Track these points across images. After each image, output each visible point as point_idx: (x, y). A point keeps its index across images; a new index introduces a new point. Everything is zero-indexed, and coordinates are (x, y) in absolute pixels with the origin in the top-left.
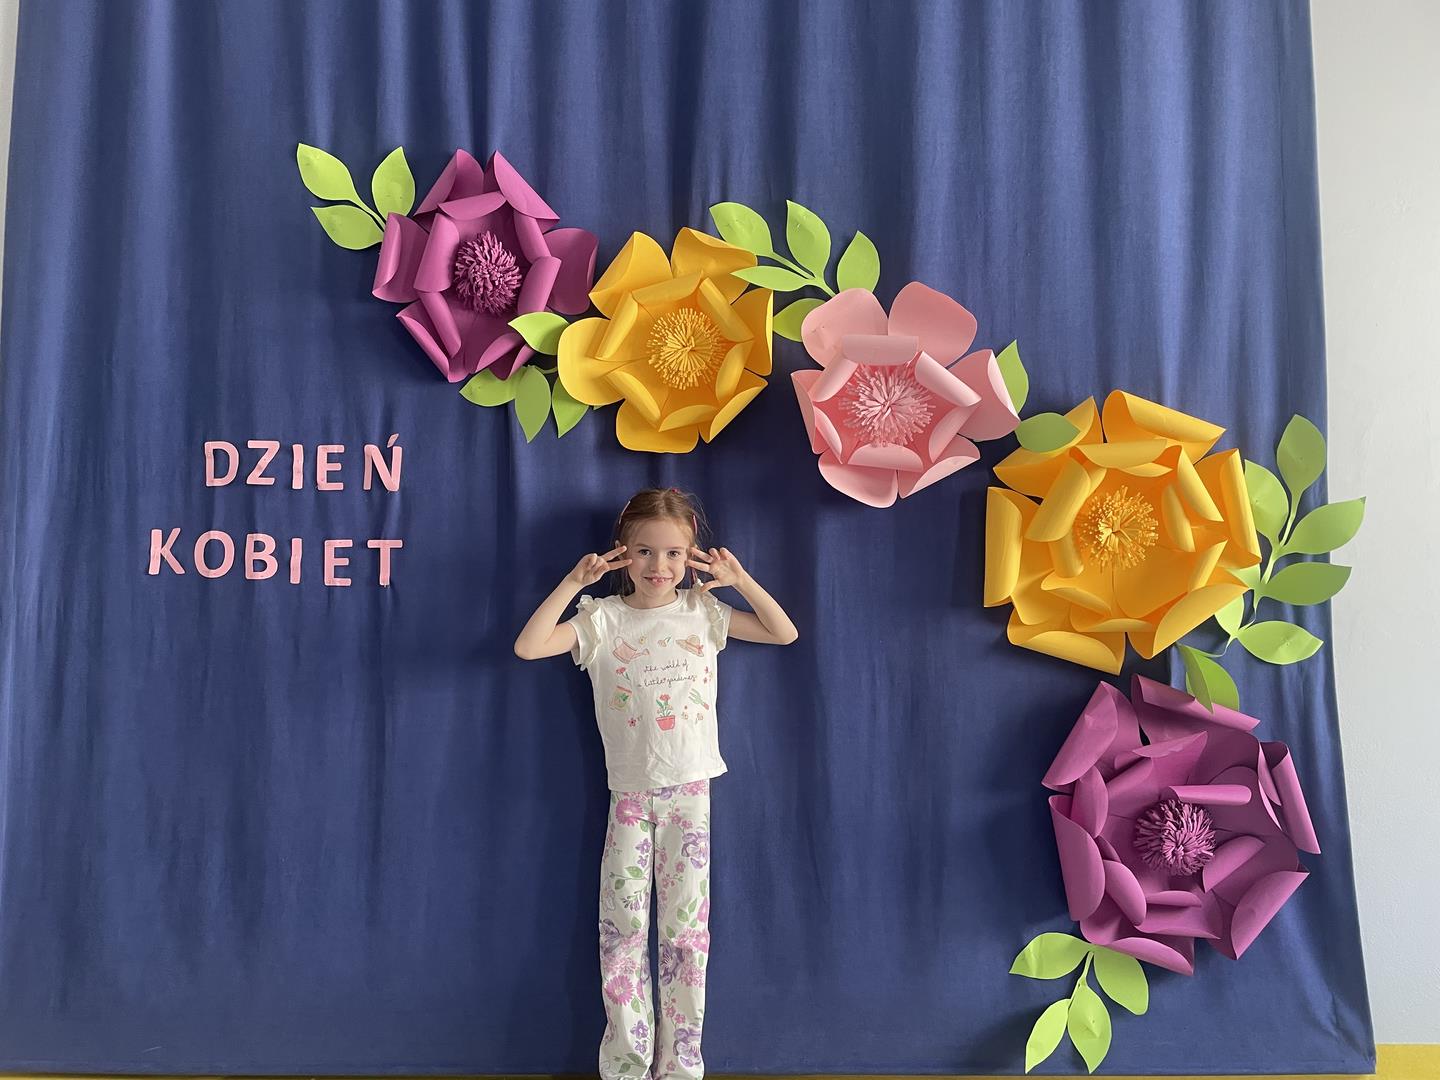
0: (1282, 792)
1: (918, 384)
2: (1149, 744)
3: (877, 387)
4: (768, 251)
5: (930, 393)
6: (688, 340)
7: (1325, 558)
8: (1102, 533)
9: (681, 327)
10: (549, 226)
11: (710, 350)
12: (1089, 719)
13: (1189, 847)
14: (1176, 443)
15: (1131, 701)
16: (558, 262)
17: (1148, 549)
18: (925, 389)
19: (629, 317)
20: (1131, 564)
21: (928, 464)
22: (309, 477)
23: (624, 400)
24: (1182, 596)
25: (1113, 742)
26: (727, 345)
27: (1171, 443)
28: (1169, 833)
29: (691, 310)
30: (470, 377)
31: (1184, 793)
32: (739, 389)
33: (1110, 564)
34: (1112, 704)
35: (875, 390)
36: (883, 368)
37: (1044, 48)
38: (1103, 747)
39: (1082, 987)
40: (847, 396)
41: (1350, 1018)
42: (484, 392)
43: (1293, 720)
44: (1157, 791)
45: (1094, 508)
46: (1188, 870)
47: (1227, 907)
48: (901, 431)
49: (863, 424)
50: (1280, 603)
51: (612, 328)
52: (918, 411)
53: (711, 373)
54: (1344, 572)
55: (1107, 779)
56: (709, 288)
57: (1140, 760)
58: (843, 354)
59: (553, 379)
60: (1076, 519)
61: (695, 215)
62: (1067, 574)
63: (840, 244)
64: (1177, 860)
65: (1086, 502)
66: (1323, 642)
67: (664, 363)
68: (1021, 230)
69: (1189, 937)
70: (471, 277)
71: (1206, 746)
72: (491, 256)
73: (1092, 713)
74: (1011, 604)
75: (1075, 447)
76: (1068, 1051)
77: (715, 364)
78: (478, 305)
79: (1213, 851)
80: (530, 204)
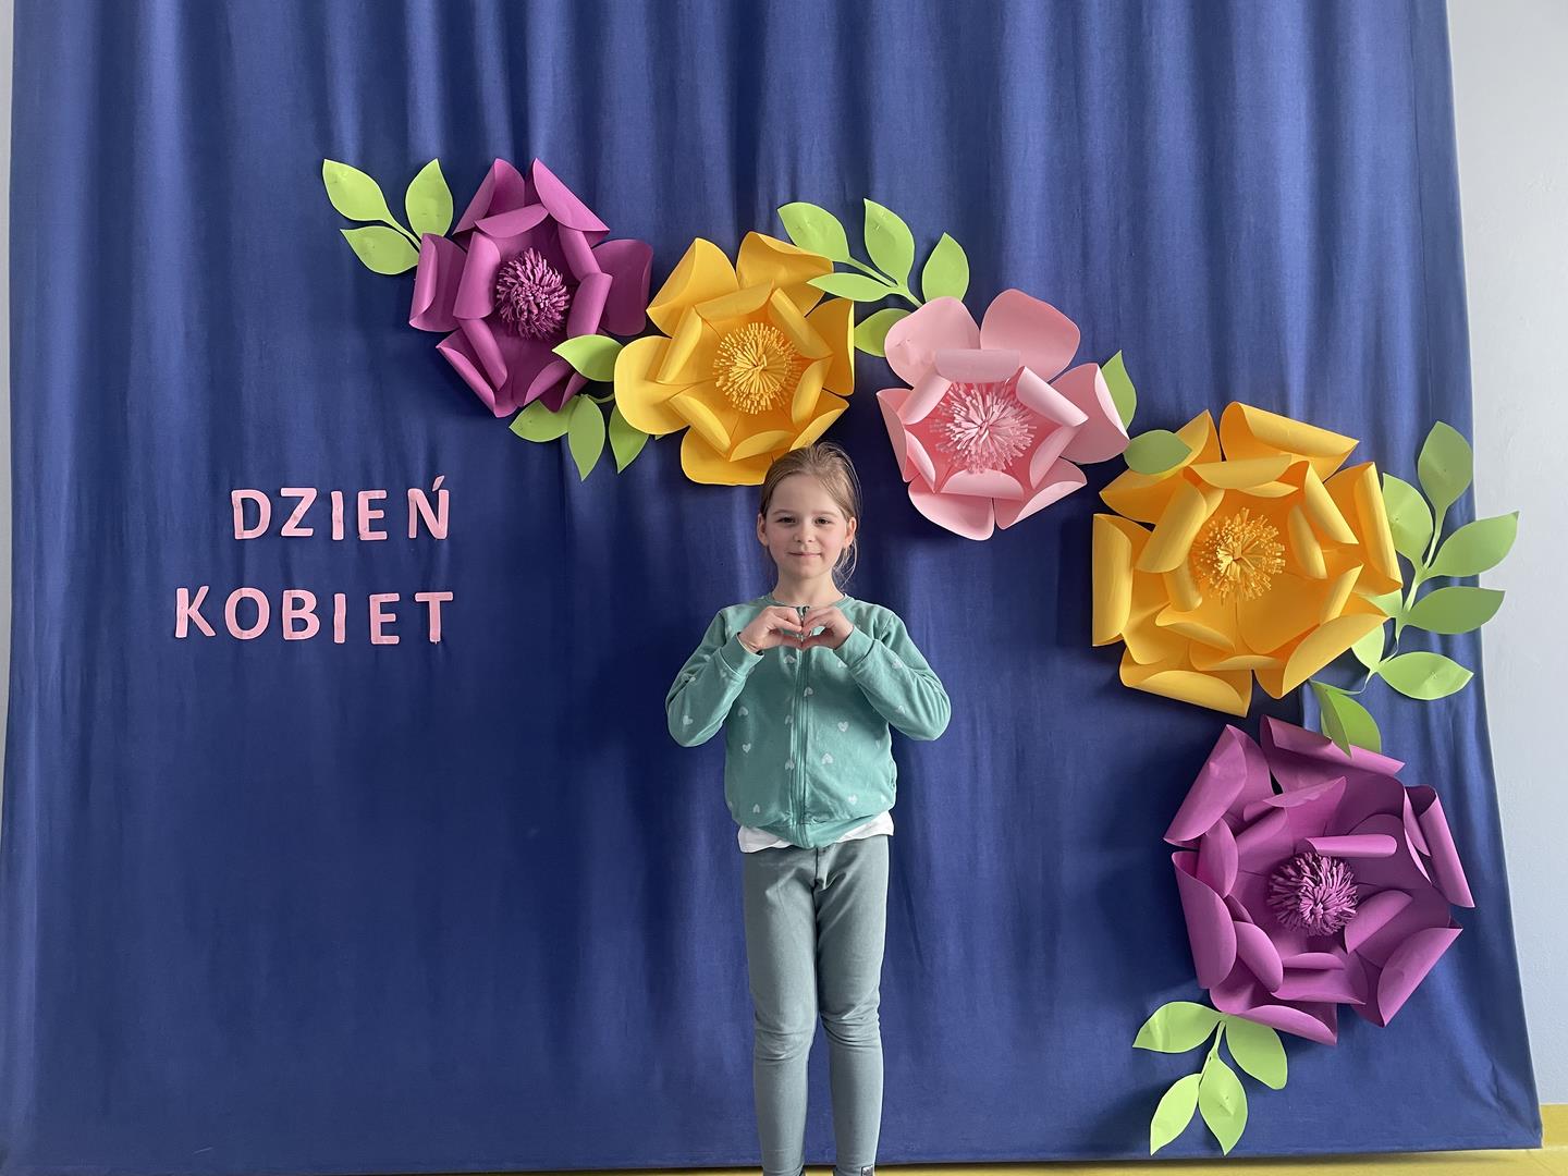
0: (1431, 843)
1: (1018, 402)
2: (1281, 792)
3: (973, 405)
4: (845, 257)
5: (1031, 412)
6: (760, 359)
7: (1472, 581)
8: (1222, 562)
9: (751, 344)
10: (597, 239)
11: (784, 370)
12: (1215, 767)
13: (1328, 904)
14: (1302, 458)
15: (1259, 744)
16: (609, 278)
17: (1274, 578)
18: (1025, 408)
19: (693, 335)
20: (1256, 594)
21: (1031, 492)
22: (349, 526)
23: (689, 427)
24: (1315, 628)
25: (1243, 791)
26: (802, 363)
27: (1296, 459)
28: (1307, 890)
29: (762, 325)
30: (519, 410)
31: (1321, 845)
32: (818, 412)
33: (1232, 594)
34: (1240, 749)
35: (971, 408)
36: (979, 385)
37: (1145, 21)
38: (1231, 797)
39: (1213, 1060)
40: (940, 417)
41: (1512, 1087)
42: (535, 427)
43: (1442, 761)
44: (1291, 844)
45: (1211, 534)
46: (1328, 929)
47: (1372, 969)
48: (999, 455)
49: (958, 448)
50: (1425, 631)
51: (673, 348)
52: (1018, 433)
53: (785, 394)
54: (1497, 597)
55: (1236, 834)
56: (782, 301)
57: (1271, 812)
58: (933, 372)
59: (608, 409)
60: (1191, 550)
61: (763, 218)
62: (1184, 606)
63: (925, 247)
64: (1316, 919)
65: (1202, 527)
66: (1472, 674)
67: (732, 386)
68: (1123, 228)
69: (1331, 1003)
70: (514, 300)
71: (1345, 793)
72: (534, 275)
73: (1218, 760)
74: (1122, 642)
75: (1188, 467)
76: (1200, 1131)
77: (790, 385)
78: (523, 330)
79: (1356, 907)
80: (578, 218)
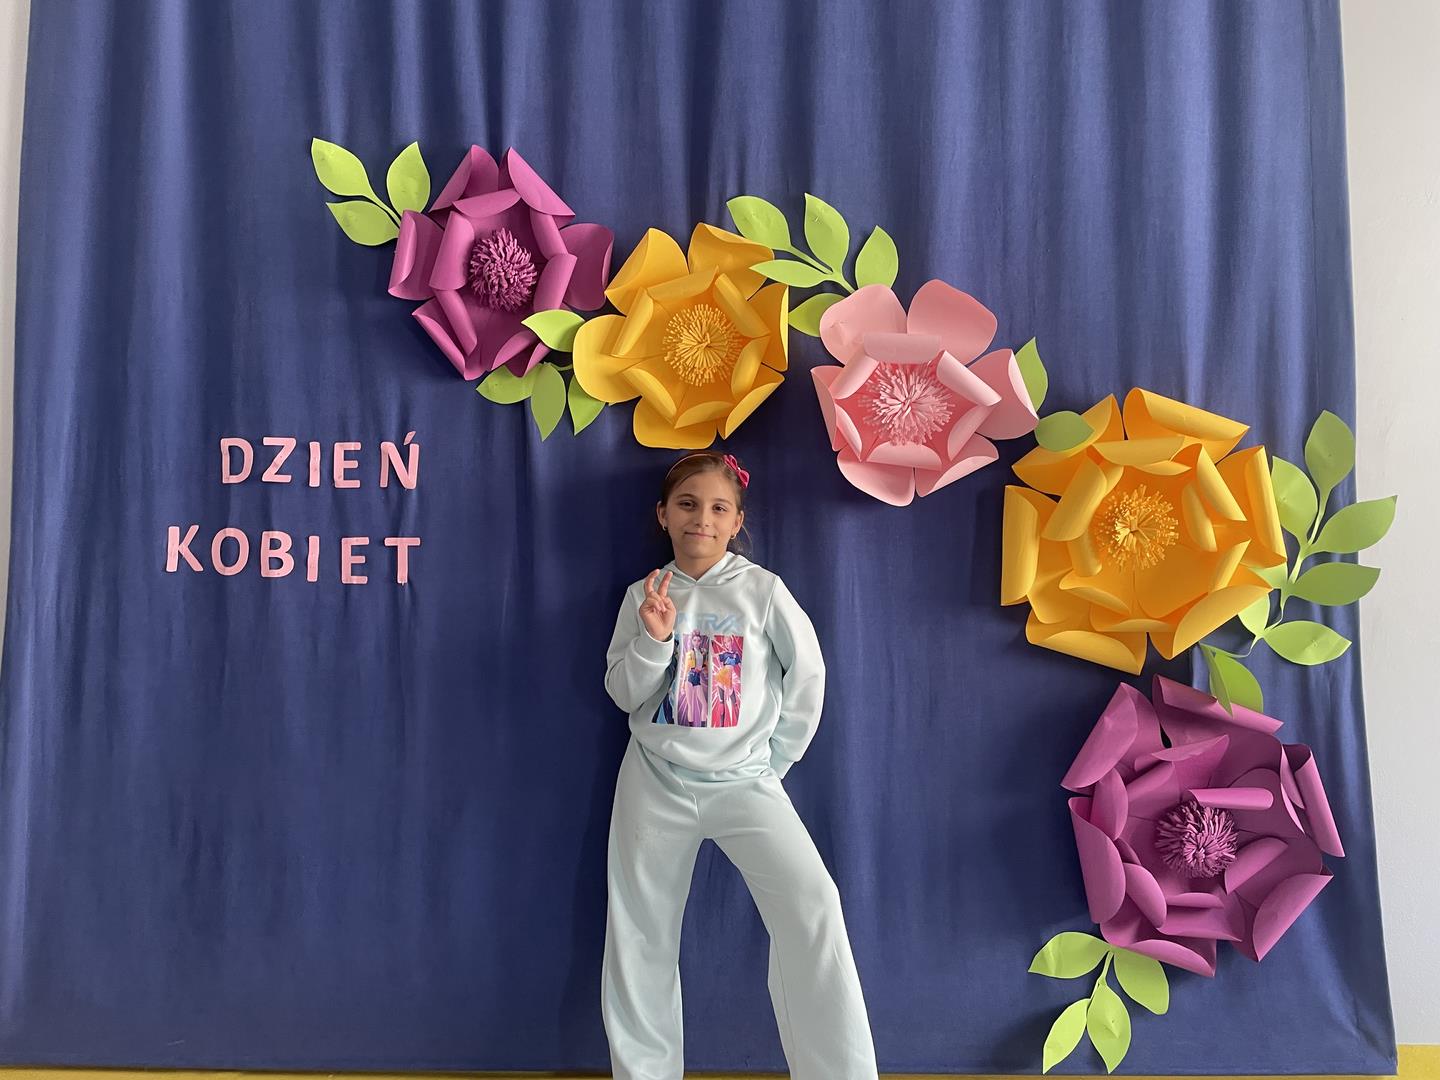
0: (1304, 794)
1: (938, 382)
2: (1170, 746)
3: (898, 384)
4: (786, 245)
5: (950, 391)
6: (704, 336)
7: (1352, 558)
8: (1119, 533)
9: (696, 323)
10: (564, 222)
11: (725, 346)
12: (1108, 721)
13: (1210, 849)
14: (1196, 441)
15: (1152, 702)
16: (574, 259)
17: (1168, 550)
18: (945, 388)
19: (645, 313)
20: (1150, 563)
21: (948, 463)
22: (325, 473)
23: (641, 397)
24: (1203, 597)
25: (1133, 744)
26: (744, 340)
27: (1189, 441)
28: (1190, 836)
29: (707, 306)
30: (486, 374)
31: (1204, 797)
32: (757, 384)
33: (1129, 563)
34: (1132, 705)
35: (896, 387)
36: (904, 366)
37: (1066, 40)
38: (1123, 749)
39: (1101, 986)
40: (867, 394)
41: (1372, 1023)
42: (501, 390)
43: (1320, 720)
44: (1178, 793)
45: (1110, 508)
46: (1209, 872)
47: (1249, 909)
48: (920, 429)
49: (884, 422)
50: (1308, 602)
51: (628, 325)
52: (938, 410)
53: (726, 368)
54: (1373, 575)
55: (1127, 782)
56: (725, 284)
57: (1158, 764)
58: (863, 352)
59: (568, 376)
60: (1094, 517)
61: (712, 210)
62: (1086, 573)
63: (859, 238)
64: (1198, 863)
65: (1102, 503)
66: (1350, 643)
67: (679, 360)
68: (1041, 226)
69: (1212, 940)
70: (486, 275)
71: (1228, 748)
72: (506, 253)
73: (1113, 714)
74: (1028, 603)
75: (1091, 446)
76: (1087, 1052)
77: (730, 360)
78: (493, 302)
79: (1235, 853)
80: (546, 202)
